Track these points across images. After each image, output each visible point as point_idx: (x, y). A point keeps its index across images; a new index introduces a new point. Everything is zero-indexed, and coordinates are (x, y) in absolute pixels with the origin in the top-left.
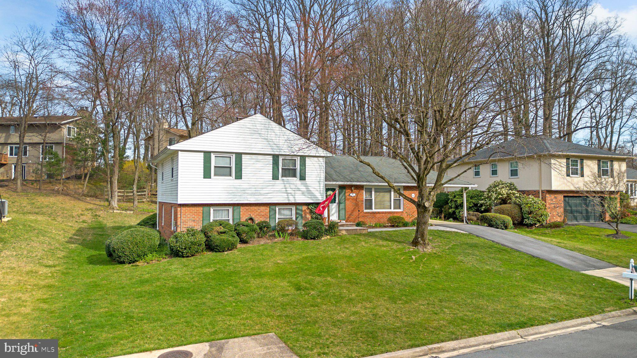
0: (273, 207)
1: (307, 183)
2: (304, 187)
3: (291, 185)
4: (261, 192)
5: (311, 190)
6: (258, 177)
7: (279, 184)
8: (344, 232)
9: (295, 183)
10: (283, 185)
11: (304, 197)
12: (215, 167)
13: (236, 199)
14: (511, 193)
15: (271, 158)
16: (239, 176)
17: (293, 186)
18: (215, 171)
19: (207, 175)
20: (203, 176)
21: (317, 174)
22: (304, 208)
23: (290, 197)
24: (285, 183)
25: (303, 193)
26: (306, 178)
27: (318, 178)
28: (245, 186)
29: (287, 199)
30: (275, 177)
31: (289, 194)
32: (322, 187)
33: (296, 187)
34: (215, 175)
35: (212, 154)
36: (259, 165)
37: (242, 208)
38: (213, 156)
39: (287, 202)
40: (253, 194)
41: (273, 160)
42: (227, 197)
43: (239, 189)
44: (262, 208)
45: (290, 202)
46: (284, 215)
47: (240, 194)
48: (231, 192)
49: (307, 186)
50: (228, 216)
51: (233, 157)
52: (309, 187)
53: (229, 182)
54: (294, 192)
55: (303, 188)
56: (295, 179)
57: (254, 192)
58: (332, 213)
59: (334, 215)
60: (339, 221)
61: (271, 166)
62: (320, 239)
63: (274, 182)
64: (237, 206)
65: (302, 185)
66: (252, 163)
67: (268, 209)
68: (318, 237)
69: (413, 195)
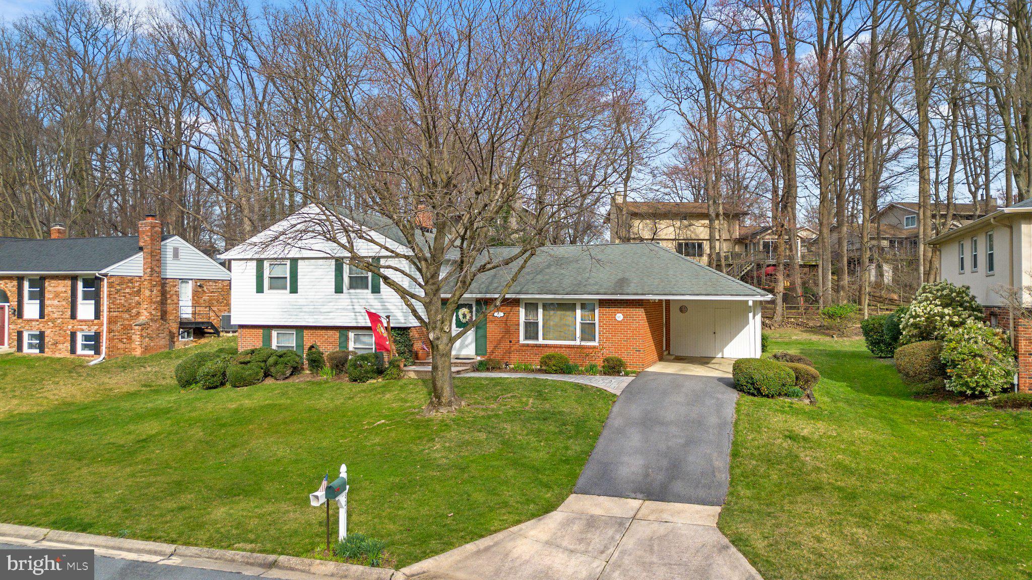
0: (344, 332)
1: (384, 297)
2: (379, 304)
3: (360, 300)
4: (321, 310)
5: (390, 307)
6: (318, 291)
7: (344, 299)
9: (366, 297)
10: (350, 300)
12: (271, 278)
13: (291, 320)
15: (333, 262)
16: (294, 290)
17: (362, 303)
18: (269, 283)
19: (260, 289)
20: (255, 290)
23: (359, 318)
24: (353, 297)
26: (381, 290)
28: (303, 302)
29: (354, 321)
30: (339, 290)
31: (357, 314)
33: (367, 304)
34: (271, 288)
35: (265, 262)
36: (318, 273)
37: (306, 332)
38: (266, 264)
39: (355, 325)
40: (311, 313)
41: (336, 265)
42: (282, 317)
43: (295, 307)
44: (331, 333)
45: (359, 325)
46: (364, 343)
47: (295, 313)
48: (286, 310)
49: (382, 302)
50: (291, 341)
51: (288, 262)
52: (386, 304)
53: (283, 296)
55: (377, 305)
56: (366, 291)
57: (313, 310)
58: (466, 343)
59: (470, 347)
60: (475, 357)
61: (334, 273)
62: (364, 382)
63: (337, 297)
64: (300, 329)
65: (376, 301)
66: (310, 270)
67: (337, 334)
68: (361, 380)
69: (620, 317)
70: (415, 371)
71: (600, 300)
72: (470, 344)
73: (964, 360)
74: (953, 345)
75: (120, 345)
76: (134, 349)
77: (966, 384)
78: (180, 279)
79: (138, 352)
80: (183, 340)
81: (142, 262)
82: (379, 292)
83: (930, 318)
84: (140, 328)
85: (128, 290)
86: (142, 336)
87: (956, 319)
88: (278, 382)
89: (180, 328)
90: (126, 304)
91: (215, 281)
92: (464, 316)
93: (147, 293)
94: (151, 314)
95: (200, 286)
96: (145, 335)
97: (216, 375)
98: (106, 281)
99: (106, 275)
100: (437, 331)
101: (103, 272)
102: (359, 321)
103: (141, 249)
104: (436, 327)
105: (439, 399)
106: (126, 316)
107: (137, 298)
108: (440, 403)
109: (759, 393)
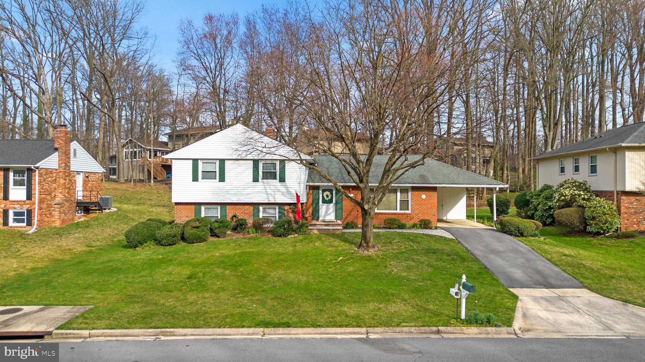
0: (257, 206)
1: (287, 184)
2: (285, 189)
3: (271, 187)
4: (242, 193)
5: (292, 191)
6: (240, 180)
7: (260, 185)
8: (316, 232)
9: (275, 184)
10: (263, 187)
11: (284, 197)
12: (203, 171)
13: (220, 199)
14: (576, 195)
15: (251, 162)
16: (222, 179)
17: (273, 188)
18: (203, 175)
19: (195, 179)
20: (191, 180)
21: (297, 176)
22: (287, 208)
23: (270, 197)
24: (265, 184)
25: (283, 194)
26: (286, 180)
27: (299, 180)
28: (228, 187)
29: (267, 199)
30: (256, 179)
31: (269, 195)
32: (302, 189)
33: (276, 189)
34: (203, 178)
35: (199, 161)
36: (241, 169)
37: (228, 207)
38: (200, 163)
39: (267, 202)
40: (235, 195)
41: (254, 164)
42: (212, 197)
43: (223, 191)
44: (247, 207)
45: (270, 202)
46: (269, 213)
47: (223, 195)
48: (215, 193)
49: (286, 187)
50: (217, 213)
51: (218, 162)
52: (289, 189)
53: (214, 184)
54: (273, 193)
55: (283, 189)
56: (275, 181)
57: (236, 193)
58: (329, 212)
59: (331, 215)
60: (335, 221)
61: (252, 169)
62: (286, 237)
63: (255, 184)
64: (223, 205)
65: (282, 187)
66: (234, 167)
67: (251, 208)
68: (284, 235)
69: (424, 196)
70: (317, 229)
71: (412, 187)
72: (331, 213)
73: (600, 216)
74: (592, 209)
75: (46, 219)
76: (54, 222)
77: (601, 228)
78: (77, 172)
79: (58, 224)
80: (78, 215)
81: (57, 159)
82: (285, 181)
83: (573, 196)
84: (59, 206)
85: (50, 179)
86: (60, 212)
87: (586, 197)
88: (221, 239)
89: (77, 206)
90: (49, 189)
91: (95, 173)
92: (327, 196)
93: (62, 181)
94: (65, 196)
95: (87, 177)
96: (62, 211)
97: (175, 236)
98: (37, 172)
99: (37, 168)
100: (370, 204)
101: (37, 165)
102: (270, 199)
103: (56, 149)
104: (369, 202)
105: (368, 244)
106: (49, 198)
107: (54, 185)
108: (368, 246)
109: (522, 235)
